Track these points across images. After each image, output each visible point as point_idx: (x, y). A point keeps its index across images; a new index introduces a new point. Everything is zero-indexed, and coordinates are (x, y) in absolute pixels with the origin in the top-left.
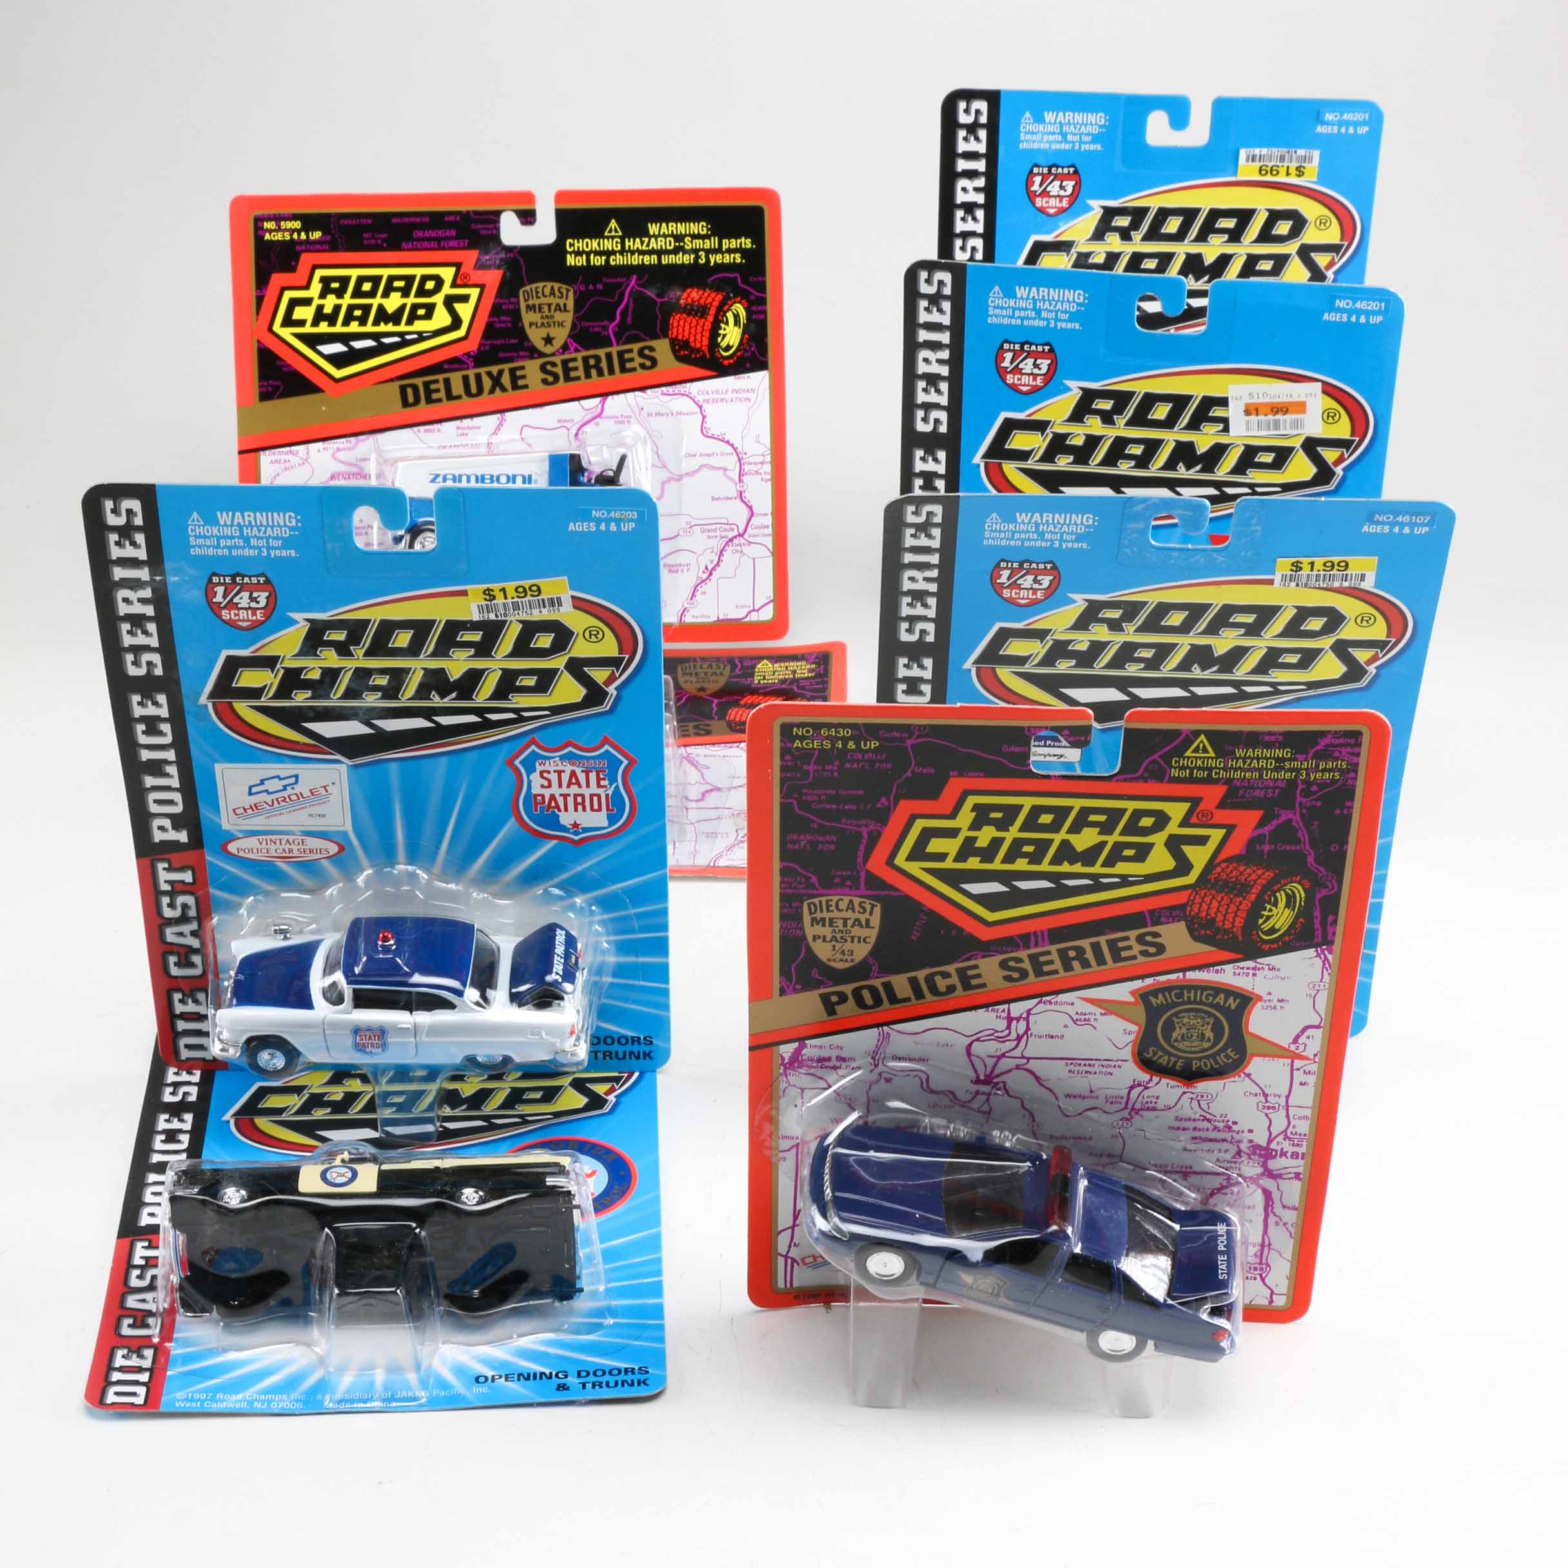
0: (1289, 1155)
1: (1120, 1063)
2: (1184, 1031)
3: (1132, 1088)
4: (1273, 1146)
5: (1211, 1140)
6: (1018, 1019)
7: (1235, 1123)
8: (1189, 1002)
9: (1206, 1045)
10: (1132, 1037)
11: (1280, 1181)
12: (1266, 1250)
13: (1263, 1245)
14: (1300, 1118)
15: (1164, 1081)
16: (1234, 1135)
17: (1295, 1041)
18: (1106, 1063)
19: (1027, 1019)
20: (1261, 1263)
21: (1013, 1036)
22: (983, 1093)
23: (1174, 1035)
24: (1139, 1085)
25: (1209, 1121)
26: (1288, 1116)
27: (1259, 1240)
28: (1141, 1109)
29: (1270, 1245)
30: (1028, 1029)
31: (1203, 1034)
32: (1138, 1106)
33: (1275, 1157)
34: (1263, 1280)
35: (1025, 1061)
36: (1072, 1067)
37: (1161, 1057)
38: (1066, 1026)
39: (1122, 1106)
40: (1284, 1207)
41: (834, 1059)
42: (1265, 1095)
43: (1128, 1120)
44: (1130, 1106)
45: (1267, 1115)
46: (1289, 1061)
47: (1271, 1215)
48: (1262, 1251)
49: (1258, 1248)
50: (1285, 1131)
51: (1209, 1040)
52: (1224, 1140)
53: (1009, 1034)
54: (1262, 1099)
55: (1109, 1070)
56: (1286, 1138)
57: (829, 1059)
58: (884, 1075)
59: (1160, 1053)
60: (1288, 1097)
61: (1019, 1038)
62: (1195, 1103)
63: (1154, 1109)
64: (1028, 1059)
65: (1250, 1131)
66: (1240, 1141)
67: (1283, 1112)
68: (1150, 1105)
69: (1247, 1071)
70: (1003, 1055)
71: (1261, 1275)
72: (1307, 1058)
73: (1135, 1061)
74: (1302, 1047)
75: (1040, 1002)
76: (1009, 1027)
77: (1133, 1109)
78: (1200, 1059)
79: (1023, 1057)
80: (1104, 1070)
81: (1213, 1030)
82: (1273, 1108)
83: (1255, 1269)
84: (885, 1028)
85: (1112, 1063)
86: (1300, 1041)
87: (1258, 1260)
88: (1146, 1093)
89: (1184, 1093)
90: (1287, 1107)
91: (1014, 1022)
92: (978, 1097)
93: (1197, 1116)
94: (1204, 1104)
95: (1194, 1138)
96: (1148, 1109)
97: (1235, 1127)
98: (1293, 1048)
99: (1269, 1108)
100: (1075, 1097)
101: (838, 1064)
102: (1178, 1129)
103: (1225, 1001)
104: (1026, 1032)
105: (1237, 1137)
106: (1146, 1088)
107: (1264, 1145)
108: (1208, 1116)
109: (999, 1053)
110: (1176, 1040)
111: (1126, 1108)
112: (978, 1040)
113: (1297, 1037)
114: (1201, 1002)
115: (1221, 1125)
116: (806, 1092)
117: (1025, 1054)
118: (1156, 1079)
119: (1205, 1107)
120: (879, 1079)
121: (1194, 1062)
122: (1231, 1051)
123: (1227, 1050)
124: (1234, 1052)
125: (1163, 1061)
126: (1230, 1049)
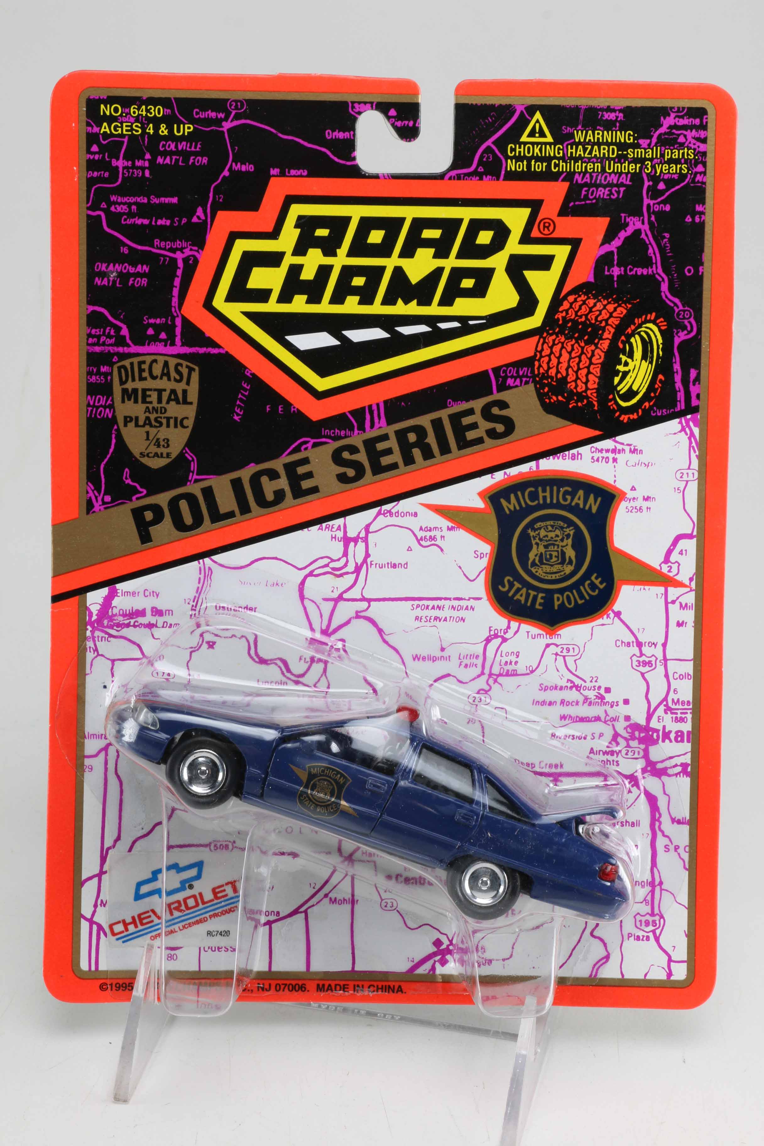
0: (672, 736)
1: (472, 603)
2: (542, 549)
3: (488, 640)
4: (654, 724)
5: (582, 720)
6: (355, 540)
7: (608, 690)
8: (545, 506)
9: (568, 569)
10: (484, 562)
11: (664, 778)
12: (657, 889)
13: (652, 884)
14: (681, 677)
15: (525, 627)
16: (607, 708)
17: (667, 560)
18: (456, 603)
19: (366, 540)
20: (652, 914)
21: (351, 567)
22: (320, 660)
23: (532, 555)
24: (496, 636)
25: (578, 688)
26: (667, 676)
27: (647, 877)
28: (500, 675)
29: (661, 883)
30: (367, 555)
31: (563, 553)
32: (496, 670)
33: (655, 742)
34: (657, 939)
35: (365, 604)
36: (419, 612)
37: (518, 590)
38: (410, 549)
39: (478, 671)
40: (673, 820)
41: (148, 612)
42: (640, 645)
43: (486, 692)
44: (487, 671)
45: (643, 674)
46: (662, 589)
47: (659, 834)
48: (653, 892)
49: (648, 889)
50: (665, 699)
51: (570, 562)
52: (598, 719)
53: (346, 565)
54: (636, 650)
55: (462, 614)
56: (668, 709)
57: (142, 613)
58: (208, 637)
59: (517, 585)
60: (664, 645)
61: (358, 570)
62: (560, 659)
63: (514, 674)
64: (369, 601)
65: (626, 702)
66: (615, 719)
67: (660, 669)
68: (510, 668)
69: (616, 608)
70: (340, 598)
71: (654, 932)
72: (681, 585)
73: (489, 599)
74: (675, 567)
75: (379, 513)
76: (345, 554)
77: (491, 675)
78: (561, 591)
79: (363, 599)
80: (455, 614)
81: (573, 547)
82: (649, 663)
83: (647, 924)
84: (207, 560)
85: (463, 603)
86: (672, 559)
87: (648, 909)
88: (505, 648)
89: (548, 646)
90: (665, 659)
91: (352, 544)
92: (314, 665)
93: (564, 683)
94: (570, 661)
95: (563, 717)
96: (508, 675)
97: (608, 697)
98: (665, 569)
99: (645, 664)
100: (424, 659)
101: (153, 620)
102: (543, 703)
103: (585, 502)
104: (365, 561)
105: (612, 712)
106: (505, 640)
107: (643, 722)
108: (578, 682)
109: (335, 595)
110: (534, 564)
111: (483, 673)
112: (311, 574)
113: (669, 552)
114: (558, 506)
115: (591, 694)
116: (116, 663)
117: (367, 596)
118: (514, 625)
119: (572, 668)
120: (200, 643)
121: (556, 596)
122: (596, 578)
123: (592, 575)
124: (600, 579)
125: (521, 595)
126: (595, 575)
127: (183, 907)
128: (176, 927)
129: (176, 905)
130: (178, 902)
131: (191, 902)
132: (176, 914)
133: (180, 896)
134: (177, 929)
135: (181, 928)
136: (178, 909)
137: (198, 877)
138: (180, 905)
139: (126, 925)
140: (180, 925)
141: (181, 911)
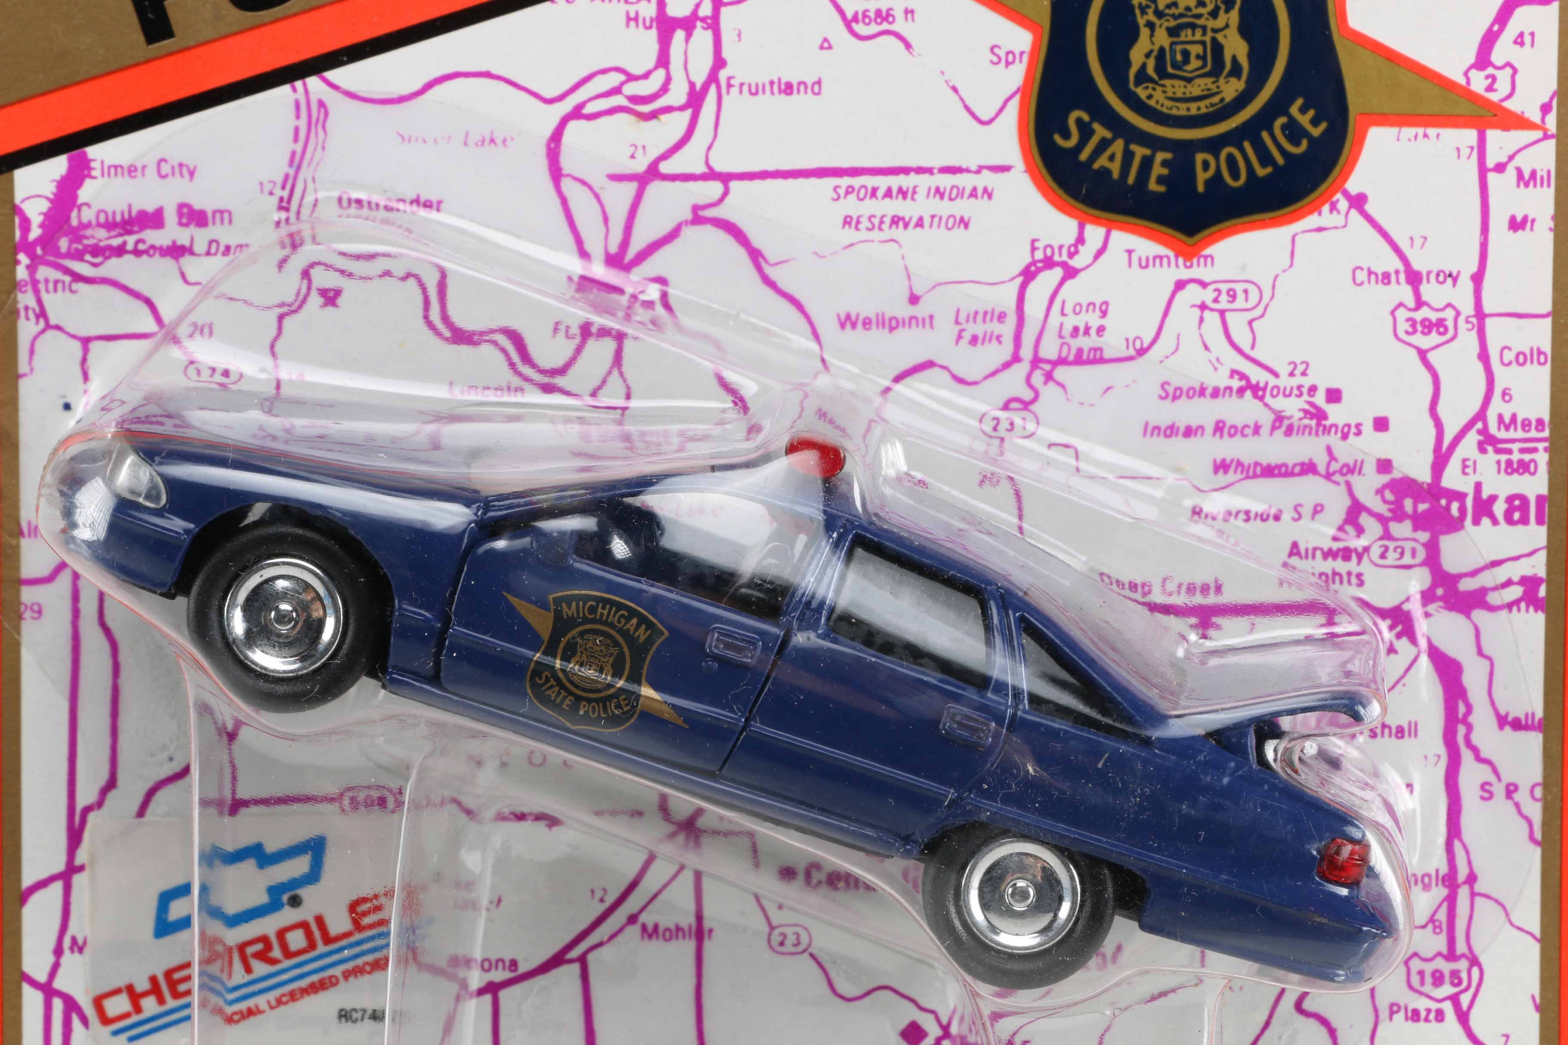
0: (1499, 508)
1: (987, 179)
2: (1162, 39)
3: (1028, 275)
4: (1452, 479)
5: (1269, 471)
6: (688, 24)
7: (1334, 396)
9: (1231, 88)
10: (1016, 75)
11: (1478, 615)
12: (1463, 893)
13: (1450, 880)
14: (1522, 359)
15: (1122, 240)
16: (1334, 440)
17: (1483, 60)
18: (946, 181)
19: (714, 24)
20: (1451, 955)
21: (678, 95)
22: (604, 332)
23: (1137, 55)
24: (1049, 263)
25: (1257, 391)
26: (1484, 356)
27: (1438, 862)
28: (1061, 361)
29: (1472, 878)
30: (719, 63)
31: (1218, 48)
32: (1049, 350)
33: (1456, 525)
34: (1463, 1018)
35: (715, 189)
36: (851, 206)
37: (1104, 144)
38: (826, 45)
39: (1005, 351)
40: (1502, 721)
41: (171, 217)
42: (1414, 278)
43: (1026, 405)
44: (1026, 352)
45: (1423, 354)
46: (1470, 136)
47: (1467, 755)
48: (1451, 900)
49: (1440, 892)
50: (1481, 415)
51: (1236, 71)
52: (1309, 468)
53: (665, 89)
54: (1405, 293)
55: (962, 207)
56: (1488, 441)
57: (154, 219)
58: (322, 279)
59: (1101, 132)
60: (1478, 278)
61: (695, 100)
62: (1213, 319)
63: (1097, 358)
64: (726, 178)
65: (1381, 424)
66: (1351, 469)
67: (1468, 340)
68: (1085, 343)
69: (1353, 185)
70: (653, 173)
71: (1454, 999)
72: (1519, 122)
73: (1030, 169)
74: (1504, 77)
76: (663, 60)
77: (1036, 362)
78: (1213, 145)
79: (711, 175)
80: (944, 208)
81: (1244, 31)
82: (1440, 324)
83: (1438, 979)
84: (313, 82)
85: (964, 181)
86: (1498, 55)
87: (1440, 943)
88: (1072, 291)
89: (1180, 285)
90: (1480, 315)
91: (679, 35)
92: (592, 344)
93: (1222, 380)
94: (1237, 323)
95: (1221, 466)
96: (1079, 360)
97: (1336, 414)
98: (1478, 82)
99: (1429, 326)
100: (867, 323)
101: (183, 237)
102: (1171, 431)
104: (713, 78)
105: (1346, 452)
106: (1071, 273)
107: (1424, 476)
108: (1257, 375)
109: (640, 166)
110: (1142, 77)
111: (1016, 358)
112: (577, 113)
113: (1489, 40)
115: (1293, 407)
116: (94, 346)
117: (720, 166)
118: (1095, 234)
119: (1243, 339)
120: (304, 290)
121: (1200, 157)
122: (1303, 110)
123: (1291, 102)
124: (1311, 113)
125: (1112, 158)
126: (1300, 102)
127: (276, 953)
128: (261, 1001)
129: (259, 947)
130: (264, 939)
131: (296, 940)
132: (260, 968)
133: (268, 926)
134: (263, 1006)
135: (273, 1003)
136: (262, 956)
137: (313, 876)
138: (268, 947)
139: (135, 997)
140: (272, 996)
141: (274, 962)
